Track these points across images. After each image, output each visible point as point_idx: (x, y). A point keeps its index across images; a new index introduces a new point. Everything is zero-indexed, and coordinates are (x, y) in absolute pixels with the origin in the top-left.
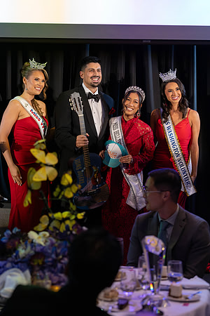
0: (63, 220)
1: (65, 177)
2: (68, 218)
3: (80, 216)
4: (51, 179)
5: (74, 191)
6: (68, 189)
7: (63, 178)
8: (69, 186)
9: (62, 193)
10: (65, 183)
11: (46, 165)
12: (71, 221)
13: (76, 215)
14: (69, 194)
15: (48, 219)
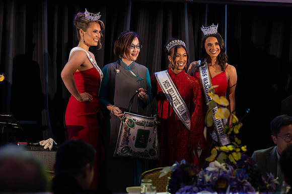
0: (231, 152)
2: (234, 151)
3: (244, 148)
5: (239, 128)
6: (236, 126)
11: (220, 106)
12: (237, 153)
13: (240, 148)
14: (236, 130)
15: (216, 152)
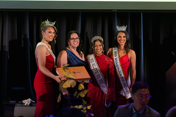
1: (80, 85)
2: (82, 109)
3: (89, 107)
4: (73, 86)
5: (85, 94)
6: (82, 92)
7: (79, 86)
8: (83, 90)
9: (79, 95)
10: (80, 89)
11: (70, 79)
12: (84, 110)
13: (87, 107)
14: (83, 95)
